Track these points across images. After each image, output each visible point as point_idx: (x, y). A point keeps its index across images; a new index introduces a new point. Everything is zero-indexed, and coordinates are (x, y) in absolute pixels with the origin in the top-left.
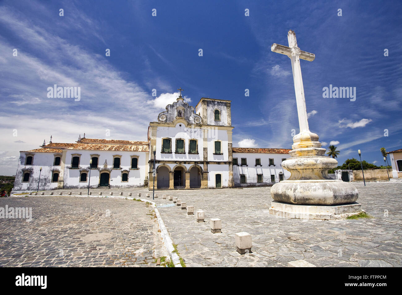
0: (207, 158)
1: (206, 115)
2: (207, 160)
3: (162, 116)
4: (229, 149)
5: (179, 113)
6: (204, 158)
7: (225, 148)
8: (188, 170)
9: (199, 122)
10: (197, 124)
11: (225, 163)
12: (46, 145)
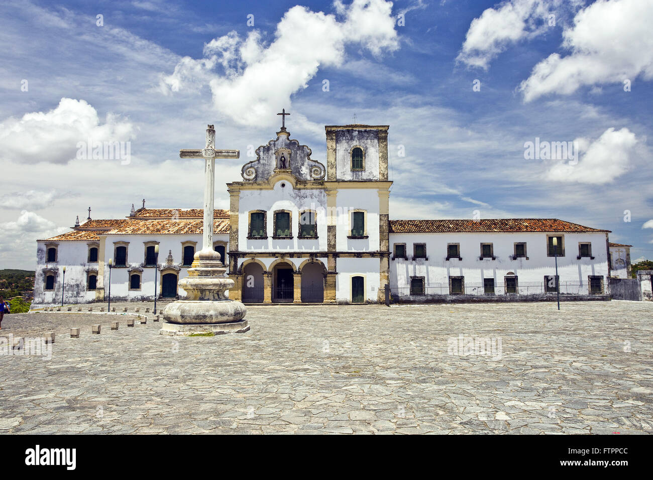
0: (334, 246)
1: (333, 161)
2: (334, 250)
3: (248, 170)
4: (381, 227)
5: (281, 160)
6: (329, 245)
7: (372, 225)
8: (297, 269)
9: (319, 176)
10: (314, 180)
11: (373, 254)
12: (81, 224)
